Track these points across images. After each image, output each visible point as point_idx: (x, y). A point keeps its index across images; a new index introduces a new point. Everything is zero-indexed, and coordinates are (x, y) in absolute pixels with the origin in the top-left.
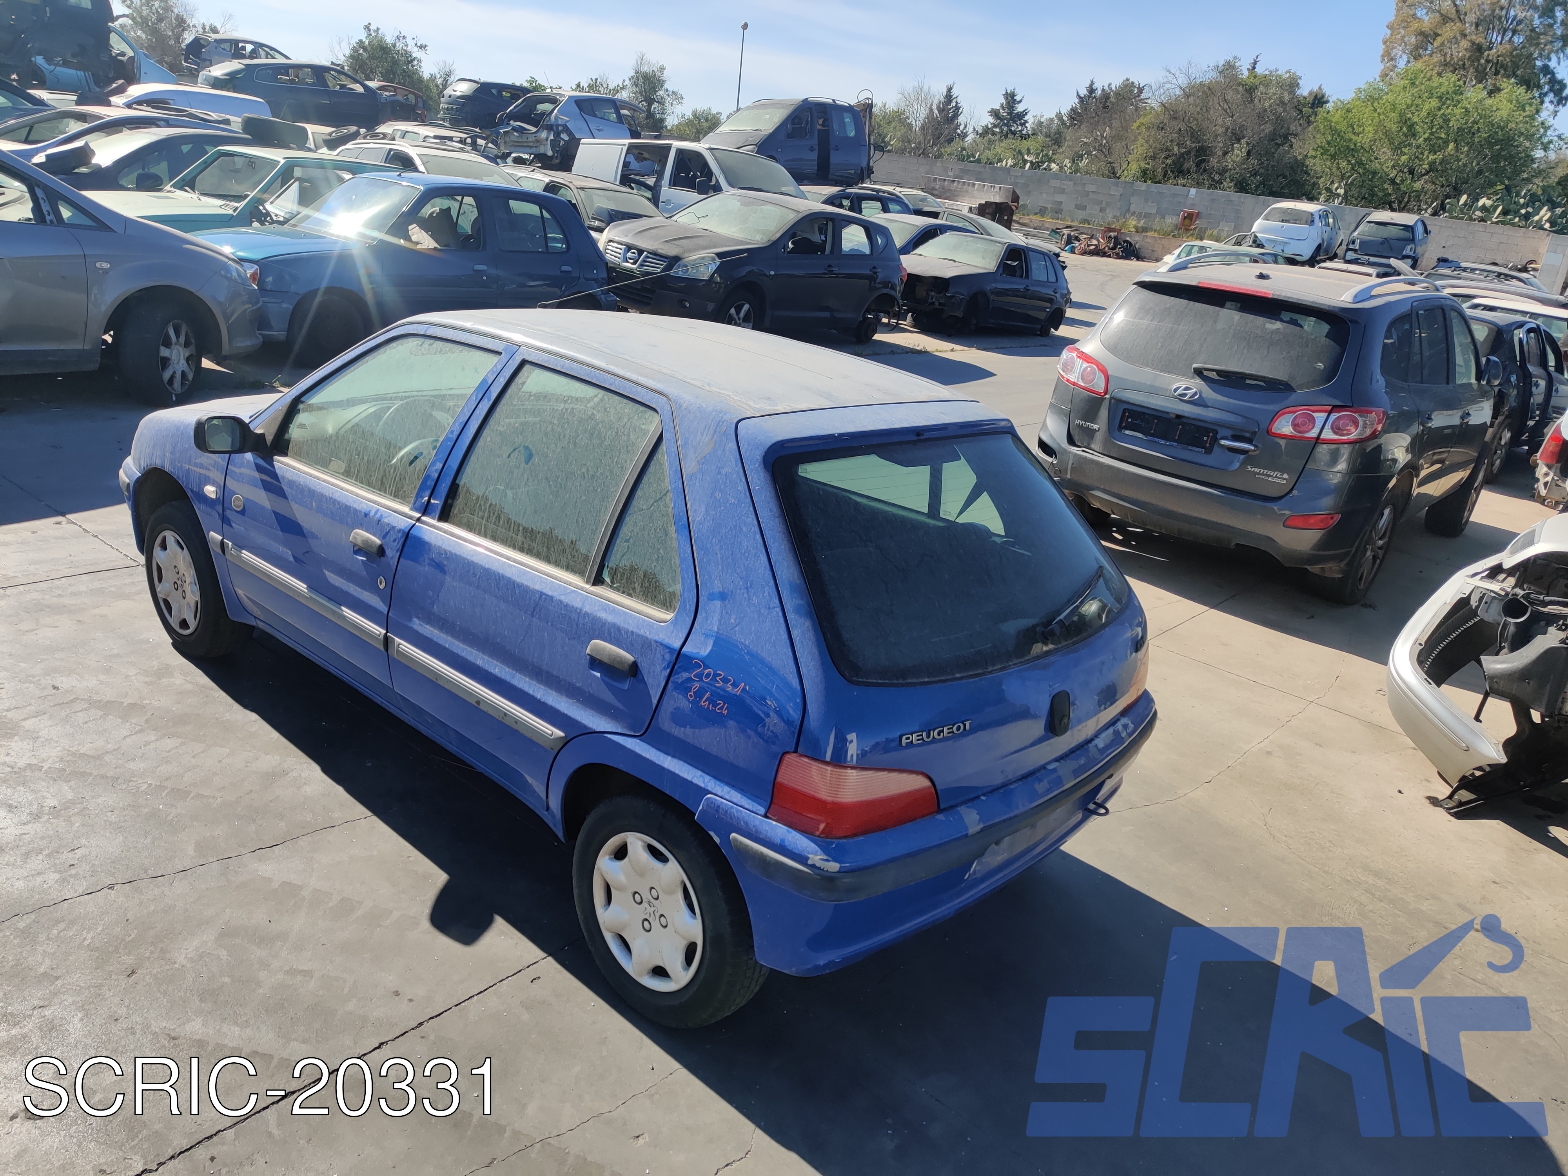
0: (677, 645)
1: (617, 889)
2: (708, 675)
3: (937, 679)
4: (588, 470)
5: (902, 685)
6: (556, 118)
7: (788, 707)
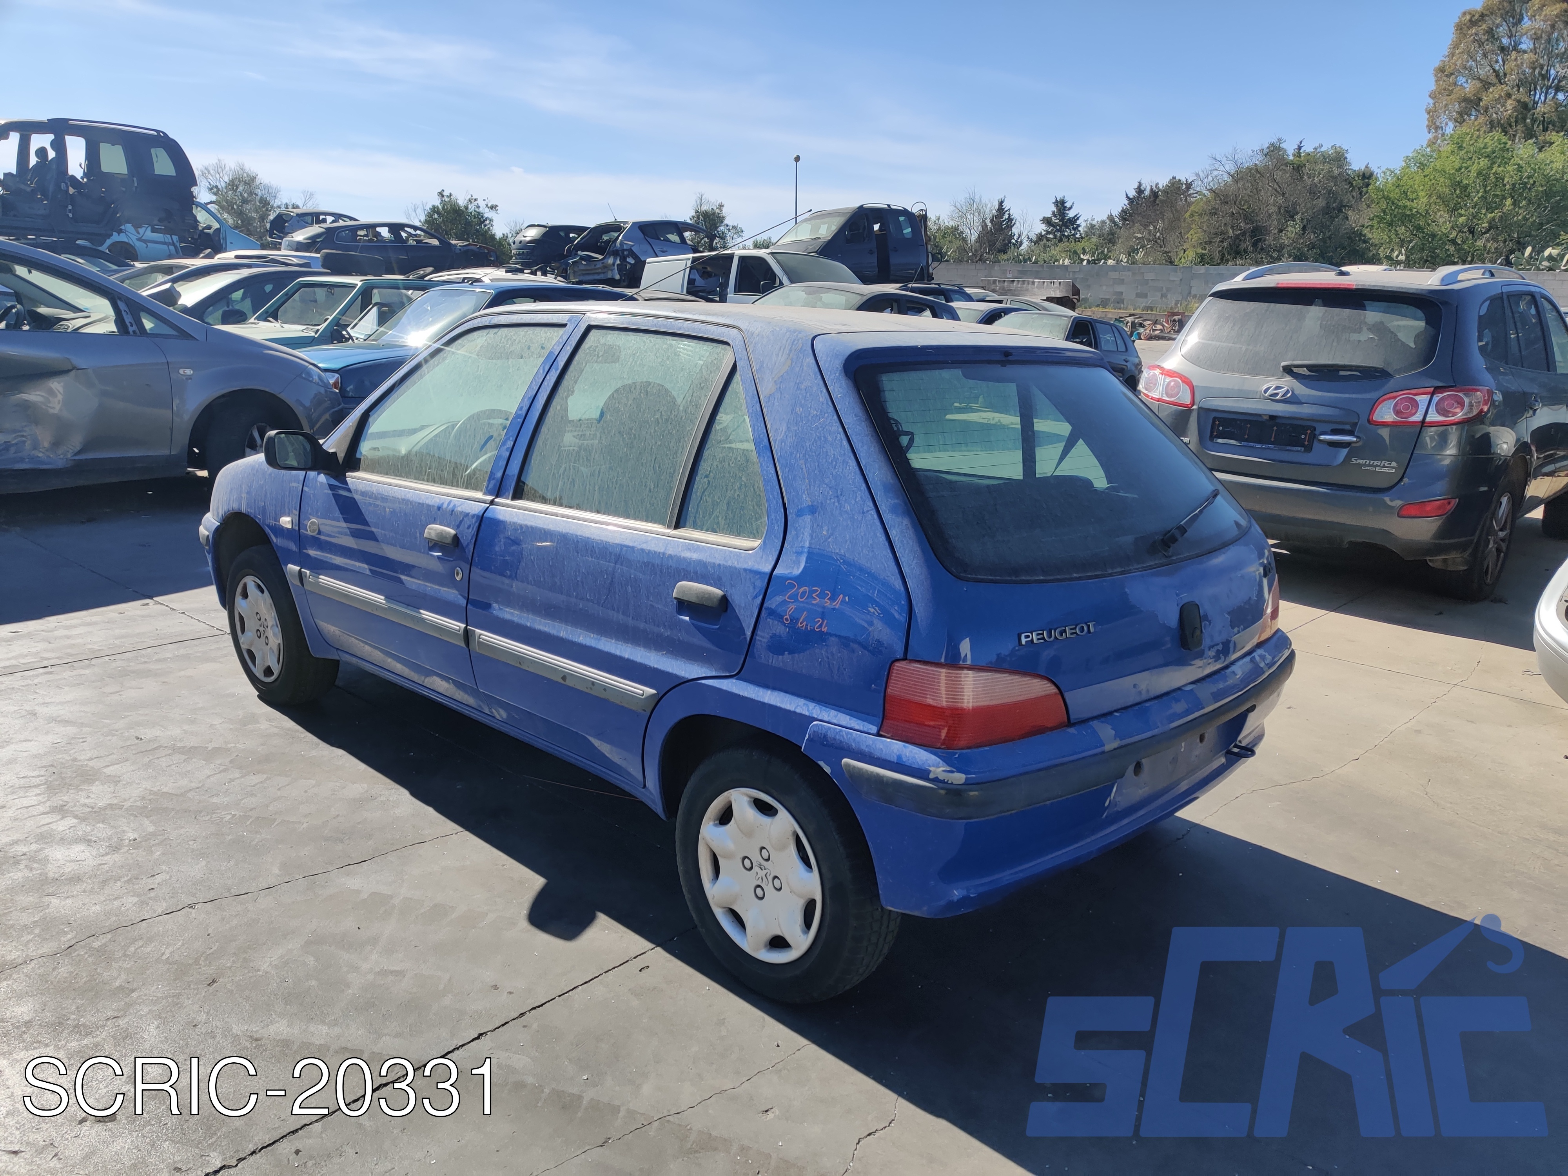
0: (767, 568)
1: (724, 857)
2: (804, 593)
3: (1052, 578)
4: (661, 415)
5: (1015, 582)
6: (622, 243)
7: (893, 611)
